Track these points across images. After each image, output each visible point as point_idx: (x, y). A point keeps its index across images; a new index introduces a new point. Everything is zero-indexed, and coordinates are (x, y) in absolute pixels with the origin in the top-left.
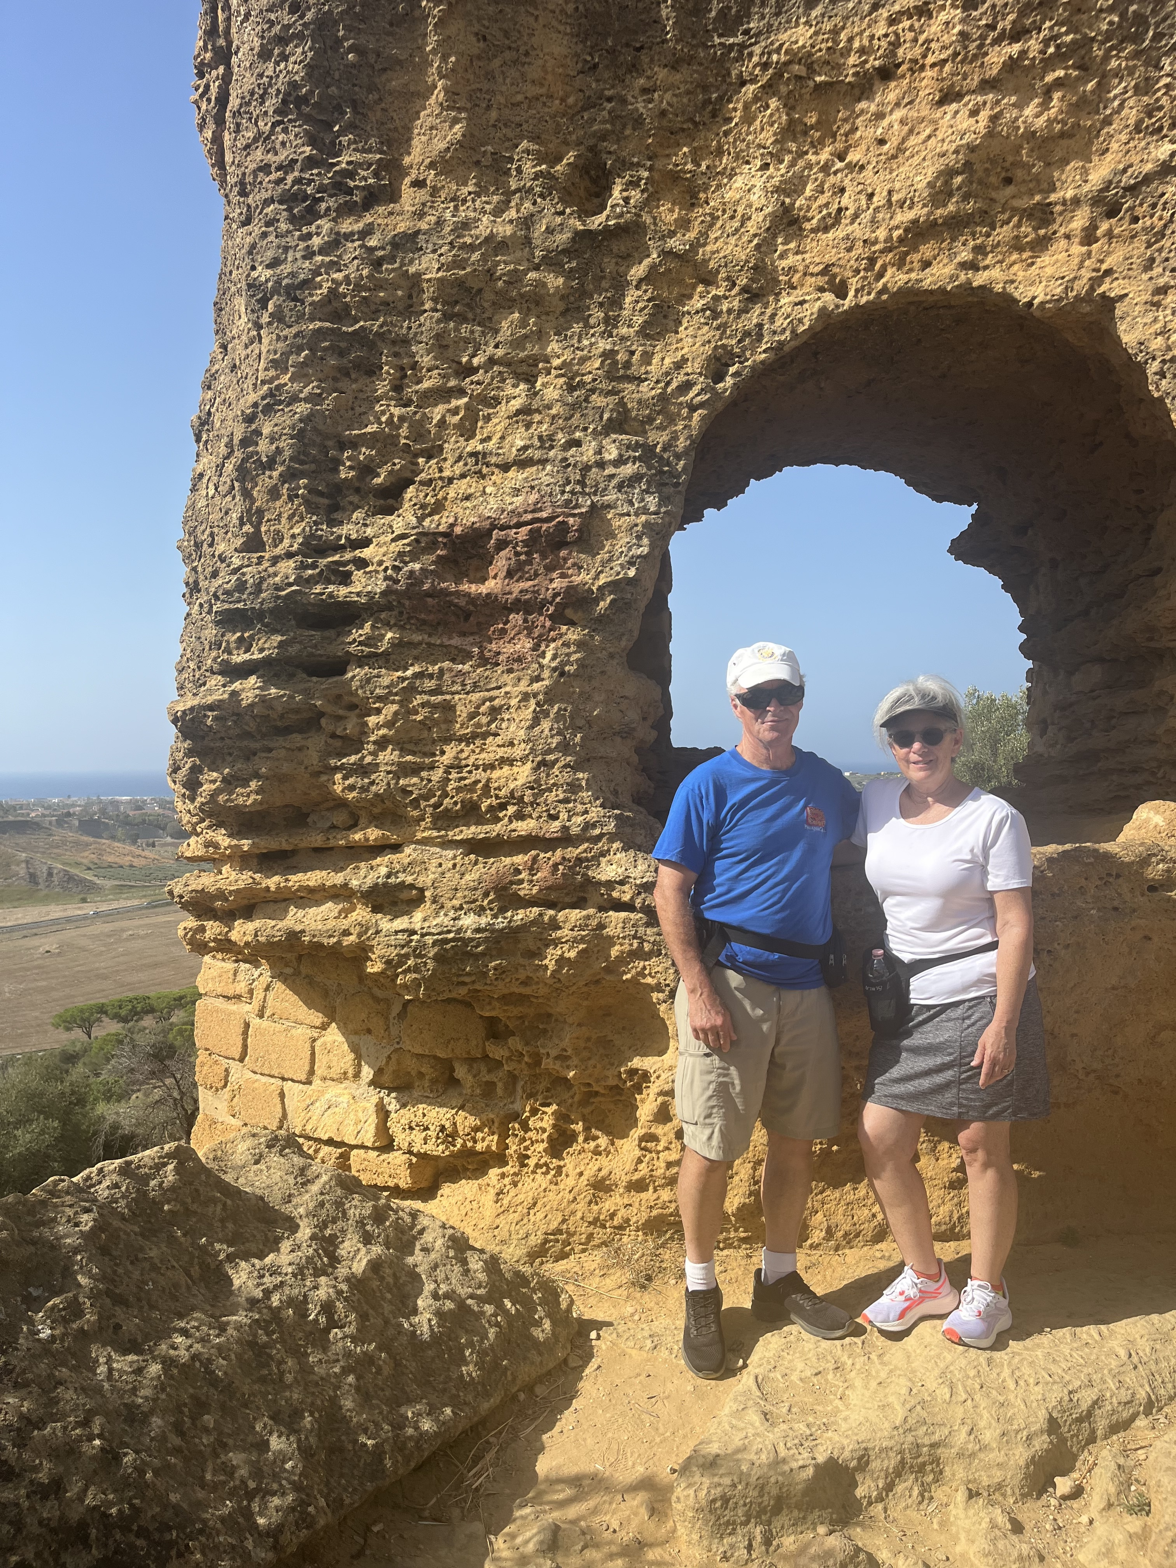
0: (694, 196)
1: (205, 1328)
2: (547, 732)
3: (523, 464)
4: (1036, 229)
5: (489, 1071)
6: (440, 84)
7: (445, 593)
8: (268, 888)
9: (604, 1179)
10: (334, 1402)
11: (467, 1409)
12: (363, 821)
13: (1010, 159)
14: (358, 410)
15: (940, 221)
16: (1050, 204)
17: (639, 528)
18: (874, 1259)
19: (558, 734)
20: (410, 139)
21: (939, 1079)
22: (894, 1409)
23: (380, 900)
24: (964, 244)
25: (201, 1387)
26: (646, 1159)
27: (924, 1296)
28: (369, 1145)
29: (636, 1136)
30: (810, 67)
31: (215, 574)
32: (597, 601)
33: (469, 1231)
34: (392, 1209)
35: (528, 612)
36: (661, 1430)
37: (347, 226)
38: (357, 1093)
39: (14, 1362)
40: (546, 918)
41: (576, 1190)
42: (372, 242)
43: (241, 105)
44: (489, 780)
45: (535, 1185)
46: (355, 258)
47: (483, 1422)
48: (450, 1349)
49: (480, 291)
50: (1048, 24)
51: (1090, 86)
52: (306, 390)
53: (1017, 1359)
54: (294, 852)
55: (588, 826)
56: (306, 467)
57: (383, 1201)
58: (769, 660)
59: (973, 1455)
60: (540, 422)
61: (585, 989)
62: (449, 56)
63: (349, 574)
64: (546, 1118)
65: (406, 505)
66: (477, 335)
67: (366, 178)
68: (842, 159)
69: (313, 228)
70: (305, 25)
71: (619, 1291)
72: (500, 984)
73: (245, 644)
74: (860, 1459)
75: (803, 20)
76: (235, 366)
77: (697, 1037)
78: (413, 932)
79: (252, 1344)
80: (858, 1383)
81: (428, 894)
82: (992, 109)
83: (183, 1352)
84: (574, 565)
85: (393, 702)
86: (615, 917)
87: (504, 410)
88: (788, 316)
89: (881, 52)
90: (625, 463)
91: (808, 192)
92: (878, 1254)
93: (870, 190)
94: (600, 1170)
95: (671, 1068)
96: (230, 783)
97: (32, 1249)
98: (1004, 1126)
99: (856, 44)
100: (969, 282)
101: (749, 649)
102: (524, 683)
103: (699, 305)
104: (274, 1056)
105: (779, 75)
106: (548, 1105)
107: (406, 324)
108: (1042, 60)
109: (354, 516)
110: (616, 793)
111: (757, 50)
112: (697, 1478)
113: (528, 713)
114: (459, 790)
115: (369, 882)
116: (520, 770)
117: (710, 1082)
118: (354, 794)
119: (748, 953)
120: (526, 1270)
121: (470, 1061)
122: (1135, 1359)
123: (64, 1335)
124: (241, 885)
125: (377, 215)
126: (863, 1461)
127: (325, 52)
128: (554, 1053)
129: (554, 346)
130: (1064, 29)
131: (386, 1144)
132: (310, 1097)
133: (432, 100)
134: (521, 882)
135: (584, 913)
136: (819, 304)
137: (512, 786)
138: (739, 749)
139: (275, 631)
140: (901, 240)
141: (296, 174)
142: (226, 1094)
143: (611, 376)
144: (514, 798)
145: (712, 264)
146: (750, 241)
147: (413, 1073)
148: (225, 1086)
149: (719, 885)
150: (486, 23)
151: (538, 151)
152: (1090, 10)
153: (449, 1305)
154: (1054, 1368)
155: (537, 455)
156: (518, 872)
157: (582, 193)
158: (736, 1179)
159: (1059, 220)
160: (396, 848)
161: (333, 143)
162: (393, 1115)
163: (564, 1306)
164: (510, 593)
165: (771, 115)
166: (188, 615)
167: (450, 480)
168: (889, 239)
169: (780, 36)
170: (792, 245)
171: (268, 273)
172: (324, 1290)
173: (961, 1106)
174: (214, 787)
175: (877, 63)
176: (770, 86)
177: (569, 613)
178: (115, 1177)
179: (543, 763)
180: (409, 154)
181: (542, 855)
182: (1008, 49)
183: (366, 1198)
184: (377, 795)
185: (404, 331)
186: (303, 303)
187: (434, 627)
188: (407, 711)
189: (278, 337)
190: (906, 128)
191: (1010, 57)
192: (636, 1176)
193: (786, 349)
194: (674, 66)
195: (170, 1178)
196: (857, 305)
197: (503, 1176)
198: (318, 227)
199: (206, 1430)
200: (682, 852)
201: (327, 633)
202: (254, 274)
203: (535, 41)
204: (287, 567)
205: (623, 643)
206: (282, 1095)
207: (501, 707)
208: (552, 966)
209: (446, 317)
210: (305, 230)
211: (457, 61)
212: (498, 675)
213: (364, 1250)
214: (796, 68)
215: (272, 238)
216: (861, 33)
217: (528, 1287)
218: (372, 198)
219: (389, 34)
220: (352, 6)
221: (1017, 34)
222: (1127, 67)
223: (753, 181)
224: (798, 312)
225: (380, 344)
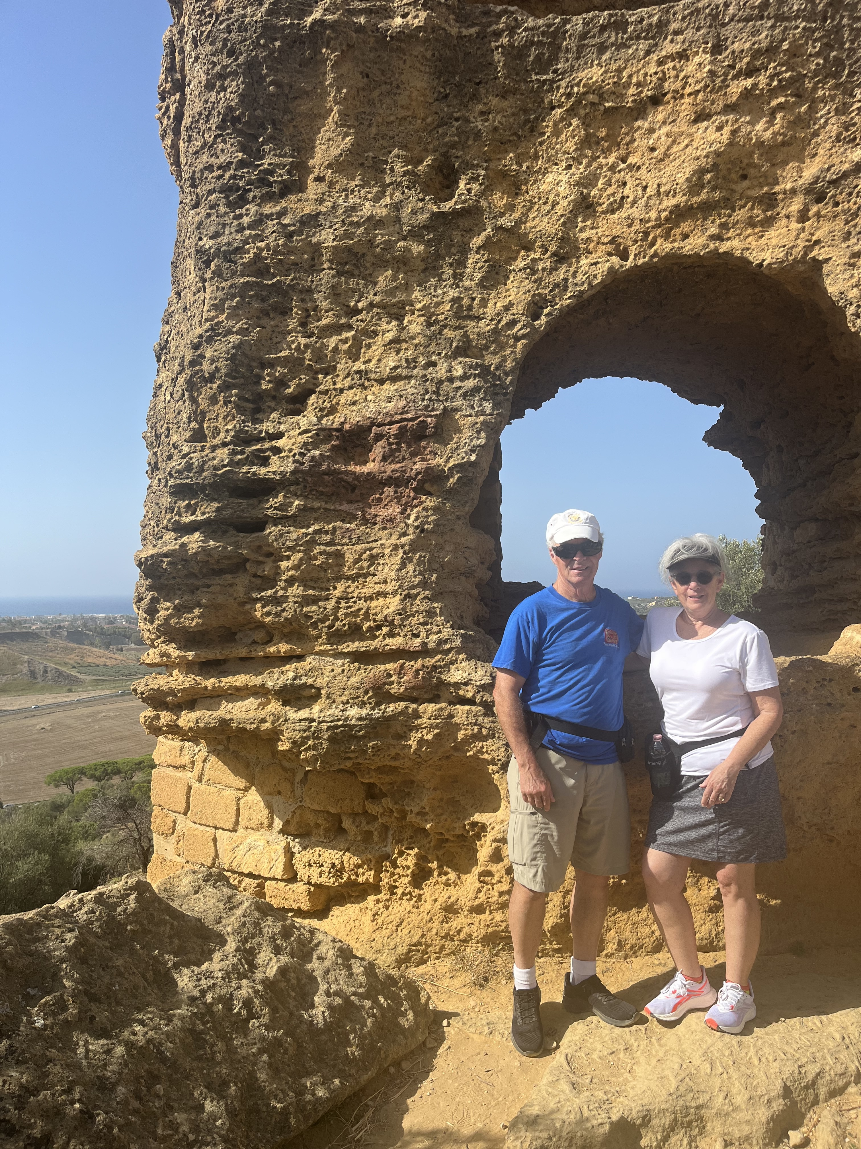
0: (518, 188)
1: (157, 1019)
2: (411, 573)
3: (394, 379)
4: (764, 211)
5: (368, 823)
6: (335, 109)
7: (338, 472)
8: (206, 687)
9: (453, 904)
10: (252, 1075)
11: (351, 1080)
12: (276, 638)
13: (746, 161)
14: (275, 340)
15: (695, 206)
16: (775, 193)
17: (479, 425)
18: (653, 965)
19: (419, 574)
20: (314, 147)
21: (703, 831)
22: (668, 1079)
23: (288, 697)
24: (712, 222)
25: (154, 1064)
26: (484, 890)
27: (691, 994)
28: (279, 877)
29: (476, 872)
30: (601, 96)
31: (170, 458)
32: (448, 478)
33: (353, 944)
34: (296, 928)
35: (397, 486)
36: (496, 1095)
37: (268, 209)
38: (270, 839)
39: (17, 1045)
40: (410, 710)
41: (432, 912)
42: (286, 221)
43: (192, 123)
44: (368, 608)
45: (401, 908)
46: (274, 232)
47: (363, 1090)
48: (339, 1034)
49: (364, 255)
50: (772, 65)
51: (803, 109)
52: (237, 326)
53: (760, 1042)
54: (225, 661)
55: (441, 642)
56: (237, 381)
57: (289, 921)
58: (576, 523)
59: (727, 1114)
60: (407, 349)
61: (440, 763)
62: (342, 88)
63: (267, 458)
64: (410, 858)
65: (310, 409)
66: (361, 286)
67: (282, 175)
68: (624, 161)
69: (244, 211)
70: (238, 65)
71: (464, 989)
72: (376, 758)
73: (191, 509)
74: (644, 1118)
75: (596, 62)
76: (186, 308)
77: (526, 800)
78: (312, 720)
79: (192, 1031)
80: (642, 1060)
81: (323, 692)
82: (732, 125)
83: (140, 1037)
84: (431, 452)
85: (299, 551)
86: (461, 709)
87: (380, 340)
88: (586, 273)
89: (652, 85)
90: (468, 378)
91: (600, 185)
92: (657, 962)
93: (644, 184)
94: (450, 897)
95: (502, 822)
96: (179, 610)
97: (30, 959)
98: (750, 867)
99: (634, 80)
100: (716, 249)
101: (562, 514)
102: (395, 537)
103: (522, 265)
104: (209, 811)
105: (578, 102)
106: (412, 849)
107: (310, 279)
108: (768, 91)
109: (272, 416)
110: (461, 618)
111: (563, 84)
112: (523, 1133)
113: (397, 560)
114: (346, 615)
115: (280, 683)
116: (392, 601)
117: (535, 834)
118: (270, 618)
119: (564, 737)
120: (395, 973)
121: (354, 815)
122: (847, 1041)
123: (53, 1024)
124: (187, 685)
125: (290, 202)
126: (646, 1119)
127: (253, 85)
128: (416, 810)
129: (417, 294)
130: (784, 69)
131: (291, 877)
132: (236, 841)
133: (330, 120)
134: (392, 683)
135: (438, 706)
136: (608, 265)
137: (386, 613)
138: (555, 586)
139: (213, 500)
140: (667, 219)
141: (232, 172)
142: (173, 839)
143: (458, 315)
144: (387, 621)
145: (531, 236)
146: (559, 220)
147: (312, 824)
148: (173, 833)
149: (542, 687)
150: (369, 65)
151: (406, 156)
152: (803, 56)
153: (338, 1001)
154: (787, 1049)
155: (405, 372)
156: (390, 676)
157: (437, 185)
158: (551, 904)
159: (781, 205)
160: (300, 658)
161: (258, 150)
162: (297, 855)
163: (423, 1000)
164: (385, 472)
165: (573, 130)
166: (150, 486)
167: (342, 391)
168: (659, 218)
169: (580, 74)
170: (589, 223)
171: (211, 242)
172: (245, 990)
173: (719, 851)
174: (167, 613)
175: (649, 93)
176: (573, 110)
177: (427, 486)
178: (91, 905)
179: (408, 596)
180: (313, 158)
181: (407, 664)
182: (744, 83)
183: (276, 919)
184: (286, 619)
185: (309, 284)
186: (236, 264)
187: (329, 497)
188: (309, 558)
189: (218, 288)
190: (671, 140)
191: (746, 88)
192: (477, 902)
193: (585, 296)
194: (503, 96)
195: (132, 905)
196: (636, 265)
197: (378, 901)
198: (247, 210)
199: (158, 1096)
200: (515, 662)
201: (251, 501)
202: (201, 243)
203: (404, 78)
204: (223, 453)
205: (467, 509)
206: (215, 840)
207: (378, 555)
208: (414, 745)
209: (339, 274)
210: (238, 212)
211: (348, 92)
212: (376, 531)
213: (275, 959)
214: (591, 97)
215: (214, 217)
216: (638, 71)
217: (397, 986)
218: (286, 189)
219: (299, 72)
220: (272, 52)
221: (750, 72)
222: (830, 95)
223: (560, 177)
224: (593, 270)
225: (291, 293)
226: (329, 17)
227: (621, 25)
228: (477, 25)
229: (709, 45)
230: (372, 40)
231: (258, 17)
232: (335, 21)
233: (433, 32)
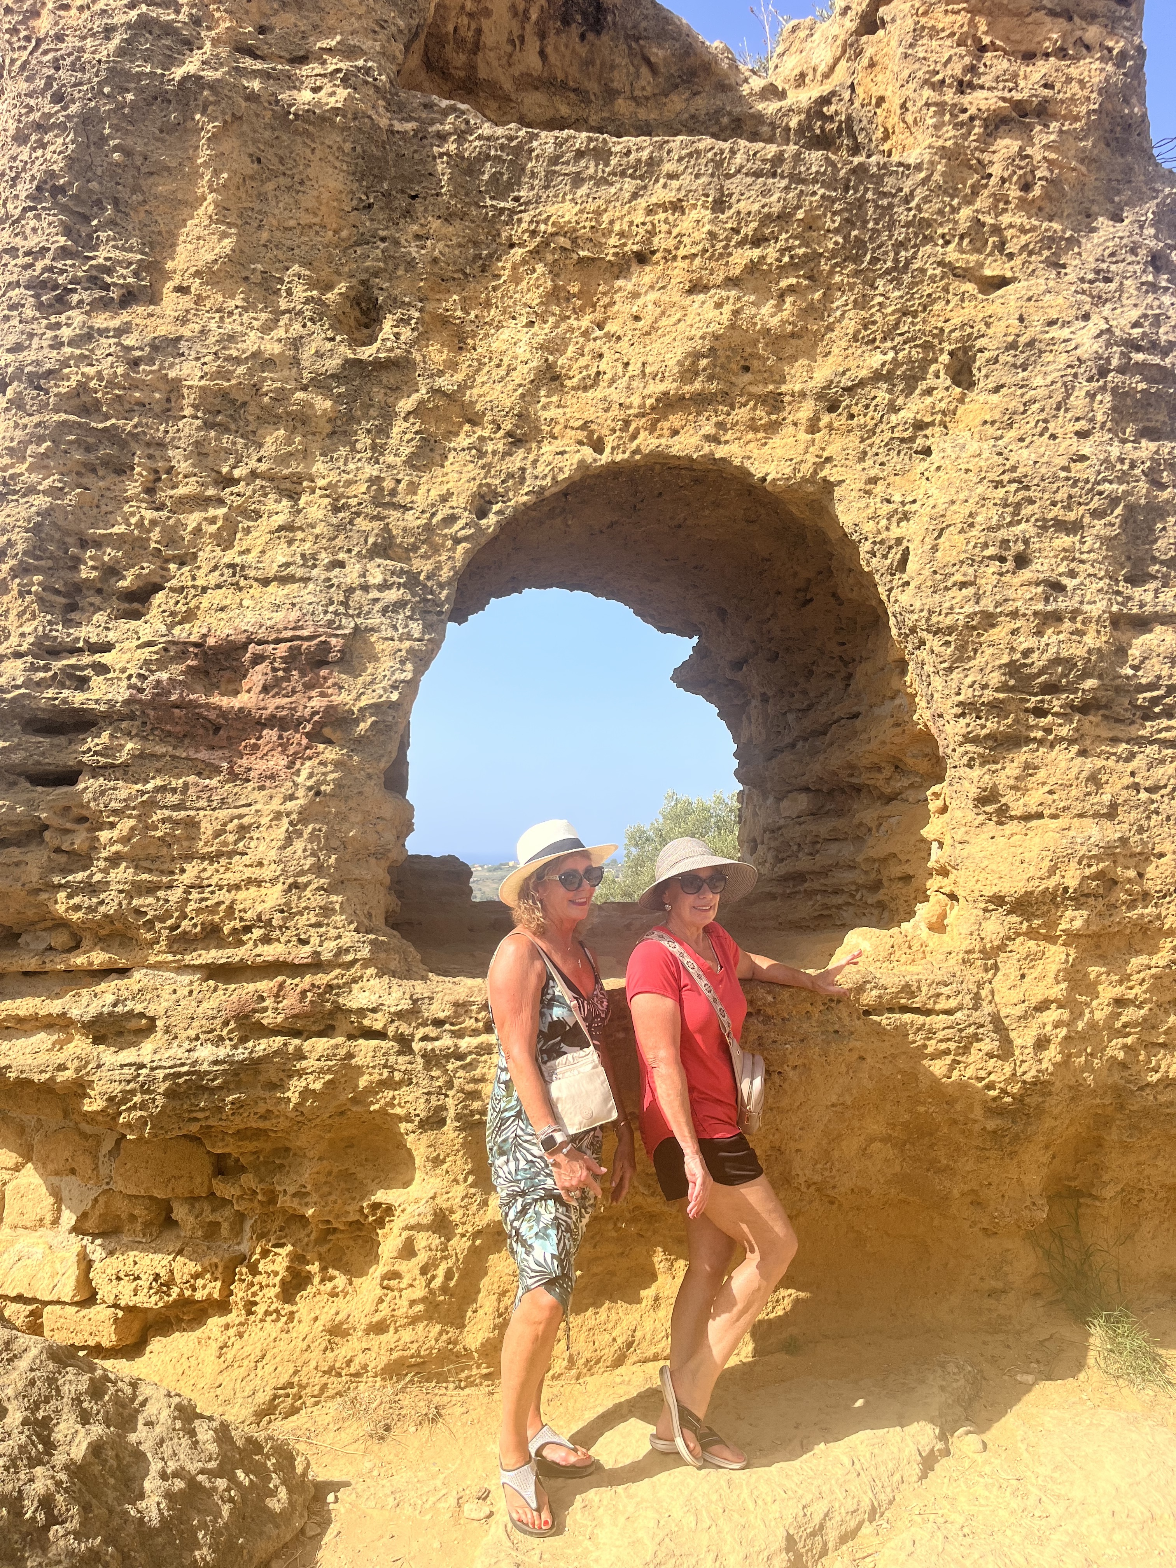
0: (463, 340)
2: (300, 853)
3: (283, 580)
4: (769, 414)
5: (214, 1211)
6: (210, 197)
7: (194, 705)
9: (341, 1323)
12: (86, 943)
13: (749, 350)
14: (104, 509)
15: (687, 396)
16: (781, 394)
17: (403, 653)
19: (312, 855)
20: (174, 245)
22: (643, 1543)
23: (103, 1031)
24: (708, 419)
26: (388, 1299)
28: (68, 1300)
29: (377, 1274)
30: (574, 241)
32: (357, 722)
33: (195, 1397)
34: (110, 1381)
35: (283, 729)
37: (101, 321)
38: (54, 1243)
40: (291, 1049)
41: (310, 1337)
42: (129, 341)
44: (233, 902)
45: (263, 1335)
46: (110, 355)
48: (182, 1533)
49: (245, 404)
50: (784, 236)
51: (817, 296)
52: (46, 483)
53: (754, 1478)
55: (340, 951)
56: (42, 563)
57: (100, 1372)
60: (303, 540)
61: (330, 1121)
62: (221, 172)
63: (87, 679)
64: (279, 1260)
65: (154, 611)
66: (239, 447)
67: (124, 276)
68: (600, 327)
69: (63, 318)
70: (67, 117)
71: (356, 1445)
72: (237, 1119)
75: (569, 197)
78: (142, 1066)
81: (160, 1023)
82: (734, 304)
84: (334, 685)
85: (130, 817)
86: (365, 1046)
87: (265, 525)
88: (550, 464)
89: (638, 238)
90: (389, 588)
91: (570, 353)
93: (626, 360)
94: (337, 1313)
95: (417, 1201)
99: (617, 227)
100: (712, 453)
102: (277, 801)
103: (465, 444)
105: (545, 243)
106: (282, 1245)
107: (162, 428)
108: (778, 267)
109: (95, 618)
110: (369, 916)
111: (526, 217)
113: (279, 833)
114: (199, 911)
115: (93, 1011)
116: (269, 892)
118: (80, 914)
120: (253, 1432)
121: (192, 1200)
122: (858, 1466)
125: (136, 314)
127: (88, 147)
128: (291, 1190)
129: (319, 466)
130: (797, 243)
131: (88, 1298)
133: (201, 211)
134: (265, 1009)
135: (333, 1042)
136: (578, 456)
137: (259, 909)
140: (653, 408)
141: (47, 262)
143: (377, 502)
144: (261, 921)
145: (478, 407)
146: (515, 390)
147: (124, 1216)
150: (262, 146)
151: (310, 277)
153: (179, 1484)
154: (787, 1484)
155: (300, 572)
156: (262, 999)
157: (352, 323)
158: (481, 1312)
159: (788, 408)
160: (123, 972)
161: (90, 237)
162: (96, 1265)
163: (299, 1470)
164: (265, 708)
165: (537, 279)
167: (204, 590)
168: (642, 405)
169: (548, 208)
170: (555, 399)
171: (9, 357)
172: (41, 1483)
175: (634, 247)
176: (537, 252)
177: (327, 732)
179: (295, 885)
180: (173, 259)
181: (289, 981)
182: (750, 253)
184: (106, 916)
185: (160, 434)
186: (47, 393)
187: (180, 739)
188: (145, 826)
189: (16, 425)
190: (659, 310)
191: (751, 260)
192: (377, 1318)
193: (547, 494)
194: (448, 218)
196: (613, 462)
197: (227, 1327)
198: (69, 318)
201: (57, 740)
203: (310, 172)
204: (14, 668)
205: (382, 764)
207: (250, 825)
208: (295, 1099)
209: (208, 425)
210: (53, 319)
211: (230, 178)
212: (249, 792)
213: (82, 1432)
214: (562, 241)
215: (15, 322)
216: (622, 218)
217: (261, 1453)
218: (129, 298)
219: (157, 140)
220: (121, 107)
221: (758, 241)
222: (848, 283)
223: (519, 336)
224: (558, 461)
225: (133, 444)
226: (210, 75)
227: (602, 155)
228: (415, 119)
229: (710, 199)
230: (268, 114)
231: (102, 55)
232: (218, 80)
233: (355, 119)
